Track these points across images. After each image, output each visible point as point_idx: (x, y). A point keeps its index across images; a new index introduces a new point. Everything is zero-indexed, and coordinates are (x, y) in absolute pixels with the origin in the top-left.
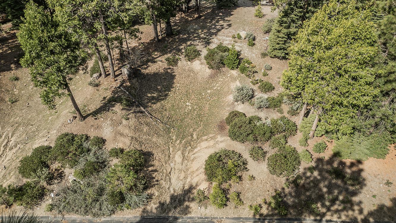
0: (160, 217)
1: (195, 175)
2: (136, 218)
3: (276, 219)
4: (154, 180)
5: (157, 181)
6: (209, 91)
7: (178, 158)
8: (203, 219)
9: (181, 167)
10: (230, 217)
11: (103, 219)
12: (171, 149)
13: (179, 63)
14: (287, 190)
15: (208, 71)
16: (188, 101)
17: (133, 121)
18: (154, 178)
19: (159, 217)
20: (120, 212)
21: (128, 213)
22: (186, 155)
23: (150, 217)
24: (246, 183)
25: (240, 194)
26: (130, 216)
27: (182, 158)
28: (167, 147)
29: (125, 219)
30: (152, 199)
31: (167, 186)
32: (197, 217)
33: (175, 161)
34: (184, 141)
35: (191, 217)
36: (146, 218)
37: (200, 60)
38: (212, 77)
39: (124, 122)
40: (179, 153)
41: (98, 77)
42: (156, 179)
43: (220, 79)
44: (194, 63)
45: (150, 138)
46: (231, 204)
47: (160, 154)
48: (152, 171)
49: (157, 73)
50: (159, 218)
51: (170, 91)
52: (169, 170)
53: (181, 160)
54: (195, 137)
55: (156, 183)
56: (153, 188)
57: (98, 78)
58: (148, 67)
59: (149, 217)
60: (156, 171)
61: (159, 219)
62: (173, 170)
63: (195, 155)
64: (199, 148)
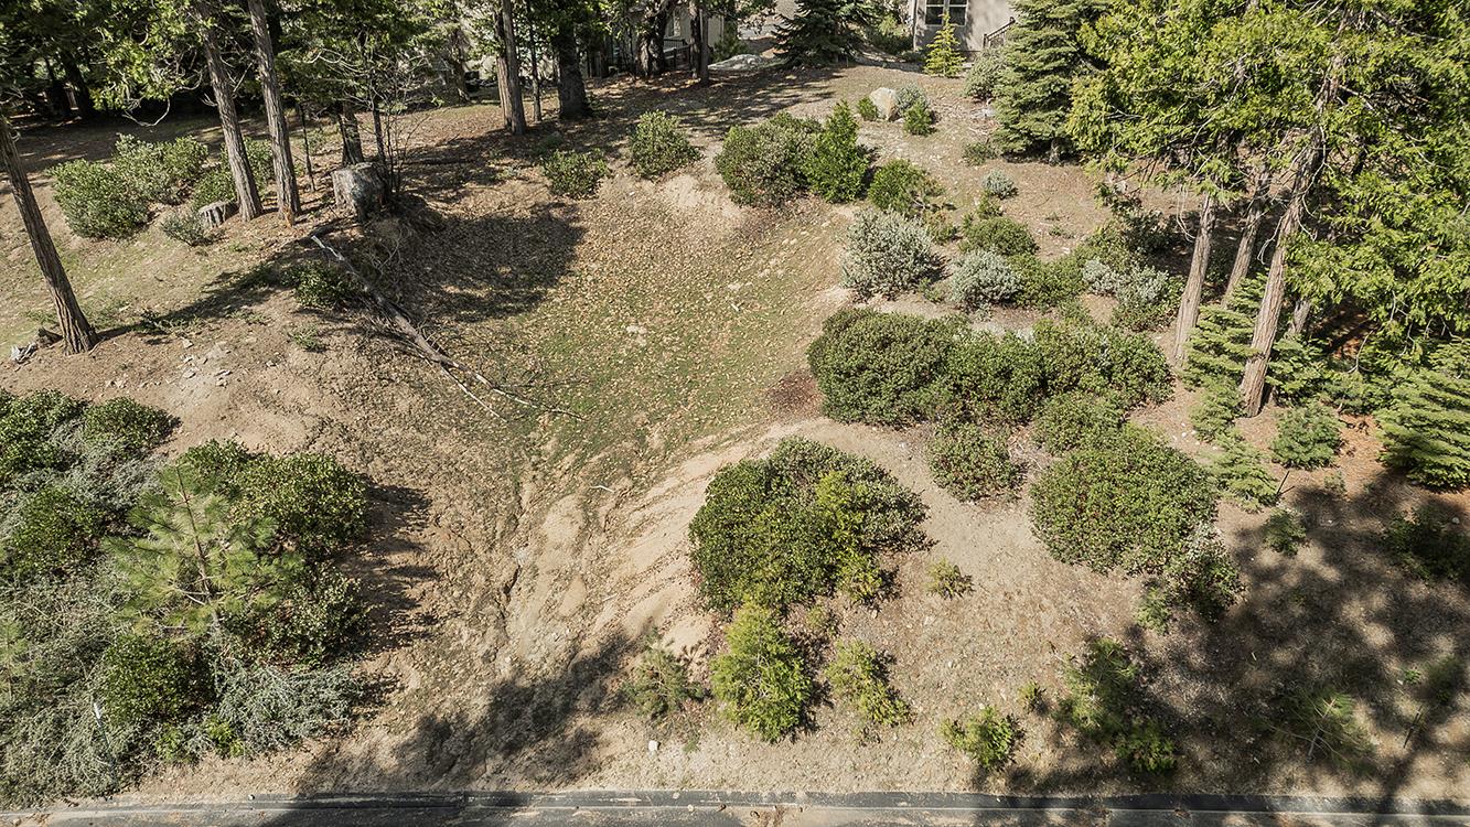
0: (414, 795)
1: (639, 591)
2: (263, 806)
3: (1114, 802)
4: (412, 614)
5: (429, 619)
6: (735, 286)
7: (559, 523)
8: (673, 802)
9: (567, 561)
10: (831, 791)
11: (61, 812)
12: (528, 490)
13: (605, 187)
14: (1157, 642)
15: (731, 214)
16: (633, 319)
17: (344, 362)
18: (413, 604)
19: (404, 796)
20: (176, 772)
21: (219, 780)
22: (602, 511)
23: (353, 799)
24: (923, 608)
25: (890, 667)
26: (232, 795)
27: (582, 523)
28: (509, 482)
29: (199, 812)
30: (381, 703)
31: (482, 649)
32: (637, 795)
33: (543, 539)
34: (595, 458)
35: (599, 795)
36: (327, 806)
37: (698, 175)
38: (747, 234)
39: (297, 356)
40: (570, 502)
41: (220, 213)
42: (425, 608)
43: (786, 241)
44: (670, 184)
45: (423, 438)
46: (840, 720)
47: (464, 508)
48: (405, 571)
49: (501, 221)
50: (403, 805)
51: (552, 282)
52: (506, 575)
53: (571, 532)
54: (655, 440)
55: (421, 628)
56: (399, 655)
57: (217, 220)
58: (461, 196)
59: (343, 800)
60: (427, 573)
61: (402, 810)
62: (525, 577)
63: (647, 512)
64: (670, 483)
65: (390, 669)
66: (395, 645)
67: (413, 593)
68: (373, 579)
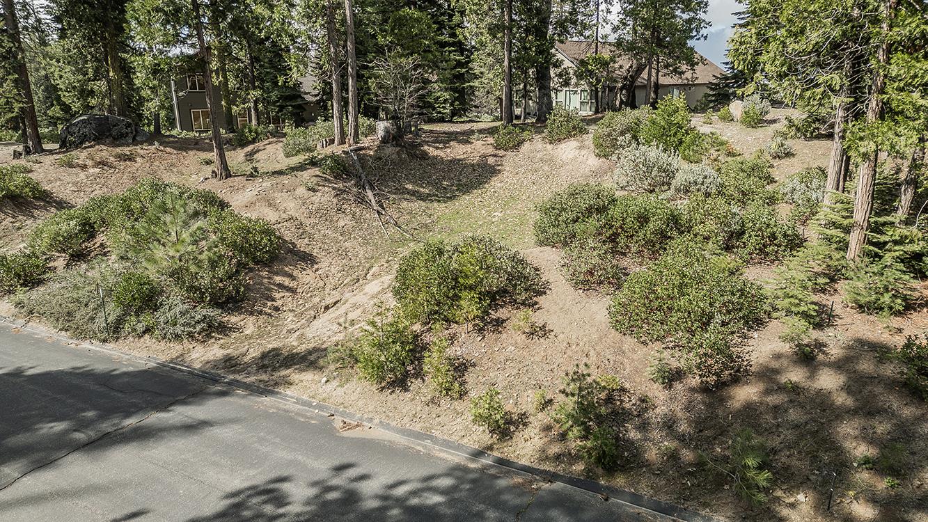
0: (207, 373)
8: (310, 406)
10: (394, 424)
11: (85, 344)
12: (375, 270)
13: (525, 147)
15: (592, 163)
18: (273, 300)
19: (203, 372)
23: (183, 368)
24: (511, 341)
26: (142, 354)
27: (386, 286)
28: (368, 265)
29: (127, 357)
30: (227, 335)
31: (292, 327)
32: (297, 399)
33: (362, 290)
35: (280, 394)
37: (582, 141)
39: (301, 191)
40: (389, 277)
41: (327, 142)
44: (563, 146)
45: (341, 238)
47: (336, 269)
48: (281, 286)
49: (460, 160)
50: (198, 375)
51: (468, 192)
52: (332, 302)
55: (270, 311)
56: (252, 319)
59: (179, 367)
62: (340, 304)
65: (242, 323)
66: (251, 314)
67: (277, 296)
68: (261, 284)
